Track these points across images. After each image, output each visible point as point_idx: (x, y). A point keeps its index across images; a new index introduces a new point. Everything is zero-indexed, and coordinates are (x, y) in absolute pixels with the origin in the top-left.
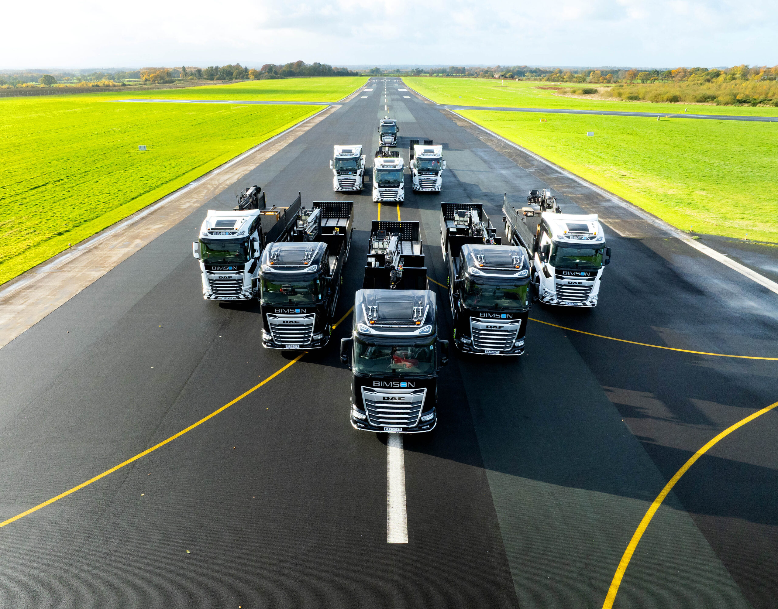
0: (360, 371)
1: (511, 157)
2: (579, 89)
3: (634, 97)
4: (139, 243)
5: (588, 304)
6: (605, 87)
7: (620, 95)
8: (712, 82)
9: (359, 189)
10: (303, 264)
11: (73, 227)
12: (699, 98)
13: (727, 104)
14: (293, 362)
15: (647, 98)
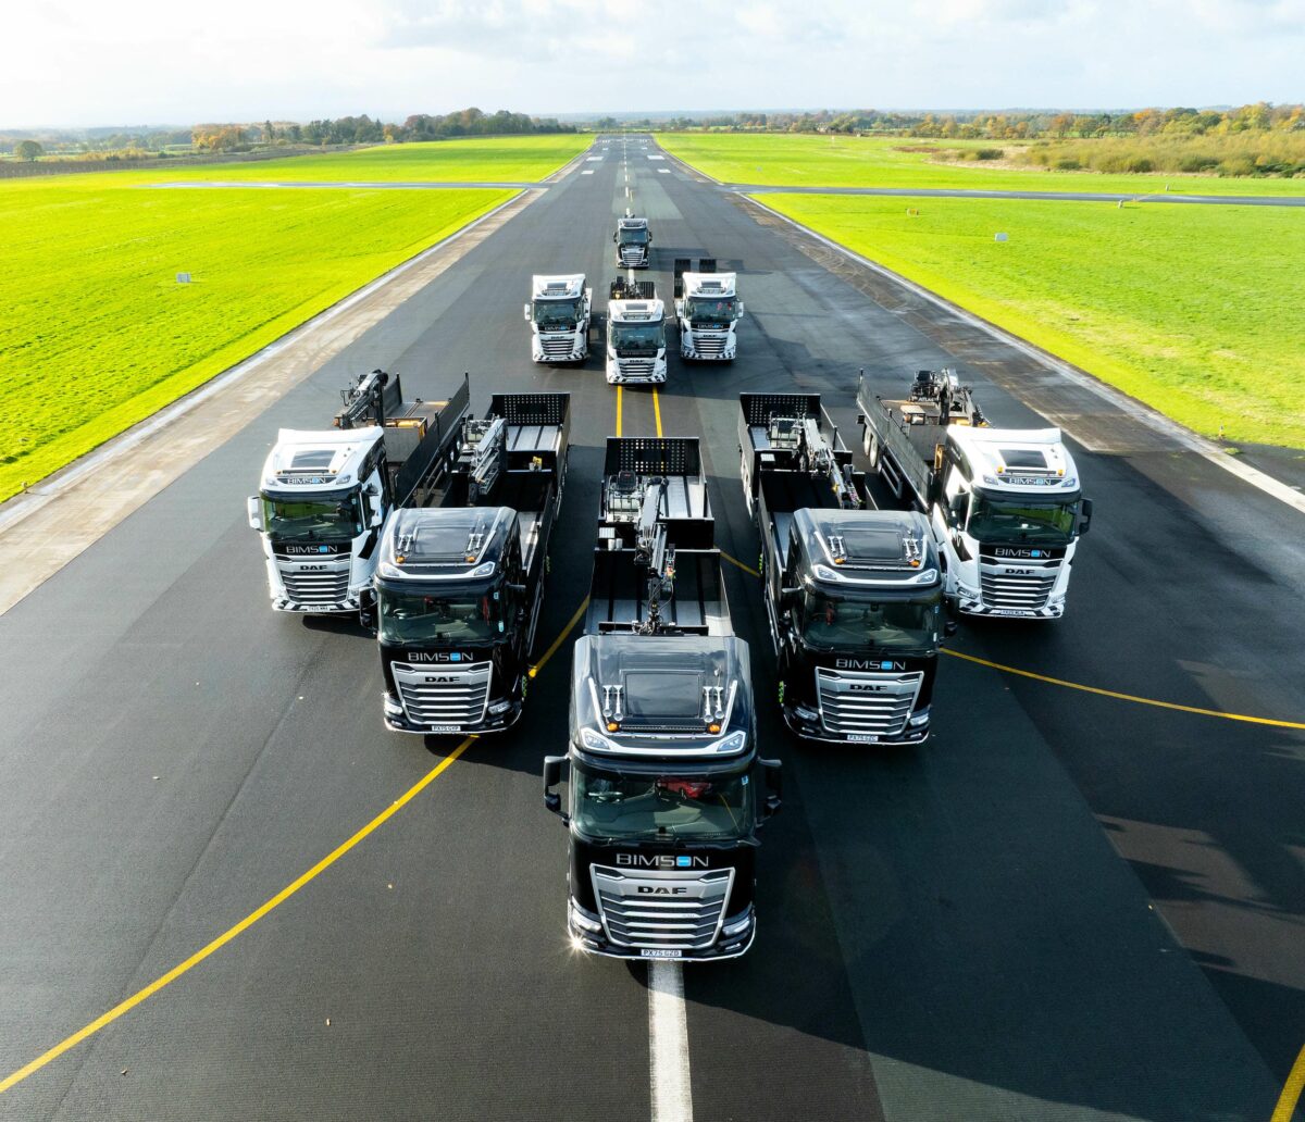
0: (588, 830)
1: (860, 286)
2: (970, 152)
3: (1071, 164)
4: (160, 478)
5: (1047, 612)
6: (1017, 145)
7: (1044, 160)
8: (1208, 135)
9: (580, 357)
10: (465, 560)
11: (37, 445)
12: (1187, 163)
13: (1238, 174)
14: (448, 761)
15: (1094, 163)
